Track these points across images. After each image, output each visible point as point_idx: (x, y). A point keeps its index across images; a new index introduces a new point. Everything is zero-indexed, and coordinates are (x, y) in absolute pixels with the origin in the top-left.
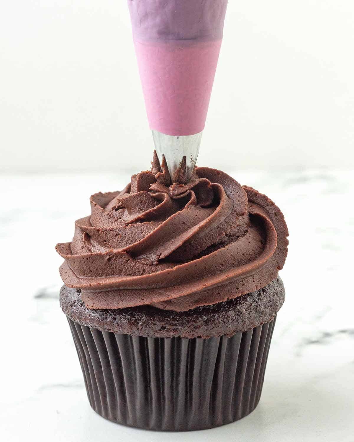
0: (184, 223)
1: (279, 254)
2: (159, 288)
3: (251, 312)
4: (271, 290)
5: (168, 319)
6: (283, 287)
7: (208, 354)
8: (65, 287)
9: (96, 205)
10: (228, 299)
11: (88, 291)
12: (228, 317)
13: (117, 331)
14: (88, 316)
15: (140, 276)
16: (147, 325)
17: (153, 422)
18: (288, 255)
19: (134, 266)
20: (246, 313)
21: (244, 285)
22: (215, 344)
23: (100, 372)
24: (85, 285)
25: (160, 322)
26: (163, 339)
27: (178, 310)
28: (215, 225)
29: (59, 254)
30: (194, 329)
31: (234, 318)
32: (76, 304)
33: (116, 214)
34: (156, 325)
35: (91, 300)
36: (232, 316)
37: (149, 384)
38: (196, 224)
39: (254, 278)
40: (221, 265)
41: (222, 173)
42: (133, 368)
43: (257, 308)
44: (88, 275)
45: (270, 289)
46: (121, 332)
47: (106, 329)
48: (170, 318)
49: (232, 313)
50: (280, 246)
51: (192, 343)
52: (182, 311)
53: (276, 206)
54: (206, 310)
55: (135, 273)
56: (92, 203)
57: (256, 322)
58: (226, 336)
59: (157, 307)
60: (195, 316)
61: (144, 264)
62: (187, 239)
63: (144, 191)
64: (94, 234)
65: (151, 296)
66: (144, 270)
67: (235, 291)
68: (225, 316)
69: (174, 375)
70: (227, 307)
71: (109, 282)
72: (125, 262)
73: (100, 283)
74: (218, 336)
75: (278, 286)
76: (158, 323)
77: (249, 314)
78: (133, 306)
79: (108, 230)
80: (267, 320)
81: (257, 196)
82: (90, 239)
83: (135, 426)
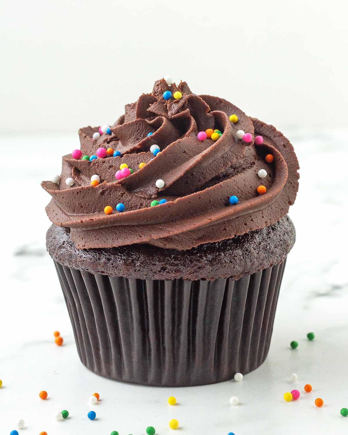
0: (185, 152)
1: (289, 188)
2: (160, 224)
3: (260, 251)
4: (281, 229)
5: (168, 259)
6: (294, 226)
7: (213, 299)
8: (52, 229)
9: (85, 137)
10: (235, 236)
11: (79, 229)
12: (235, 256)
13: (112, 274)
14: (78, 258)
15: (138, 210)
16: (145, 265)
17: (151, 376)
18: (299, 190)
19: (130, 200)
20: (255, 252)
21: (252, 220)
22: (221, 287)
23: (92, 322)
24: (75, 221)
25: (159, 261)
26: (162, 282)
27: (180, 248)
28: (219, 155)
29: (46, 191)
30: (198, 270)
31: (242, 258)
32: (65, 245)
33: (108, 146)
34: (155, 266)
35: (82, 239)
36: (239, 256)
37: (148, 333)
38: (198, 153)
39: (263, 214)
40: (227, 198)
41: (225, 100)
42: (130, 315)
43: (266, 247)
44: (78, 211)
45: (280, 227)
46: (116, 274)
47: (99, 272)
48: (170, 257)
49: (239, 252)
50: (290, 179)
51: (196, 286)
52: (185, 250)
53: (284, 137)
54: (211, 249)
55: (132, 207)
56: (82, 135)
57: (266, 263)
58: (233, 278)
59: (156, 245)
60: (198, 255)
61: (142, 197)
62: (188, 168)
63: (141, 119)
64: (84, 168)
65: (150, 233)
66: (141, 204)
67: (243, 227)
68: (232, 255)
69: (176, 322)
70: (234, 245)
71: (103, 217)
72: (120, 196)
73: (92, 219)
74: (224, 278)
75: (289, 225)
76: (157, 263)
77: (258, 253)
78: (129, 244)
79: (100, 162)
80: (277, 261)
81: (264, 127)
82: (80, 174)
83: (132, 382)
